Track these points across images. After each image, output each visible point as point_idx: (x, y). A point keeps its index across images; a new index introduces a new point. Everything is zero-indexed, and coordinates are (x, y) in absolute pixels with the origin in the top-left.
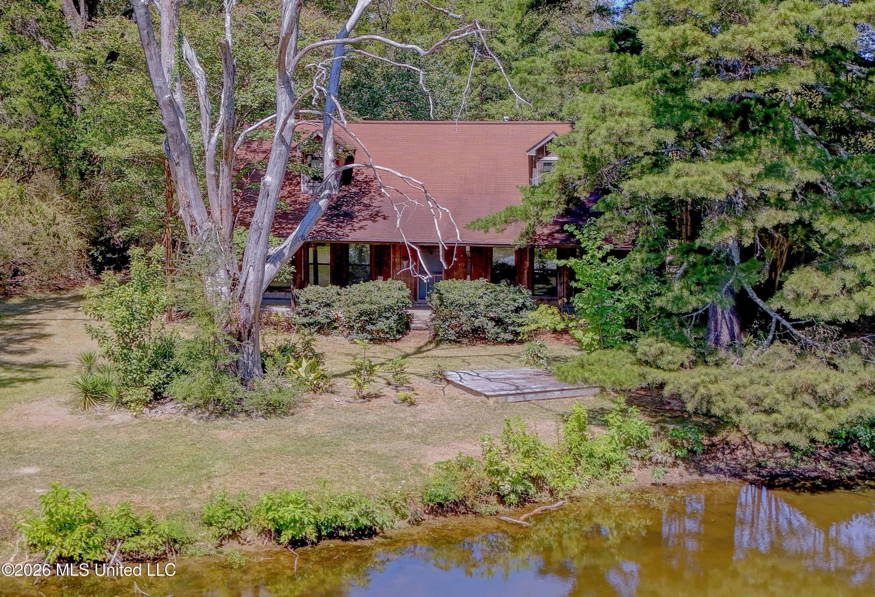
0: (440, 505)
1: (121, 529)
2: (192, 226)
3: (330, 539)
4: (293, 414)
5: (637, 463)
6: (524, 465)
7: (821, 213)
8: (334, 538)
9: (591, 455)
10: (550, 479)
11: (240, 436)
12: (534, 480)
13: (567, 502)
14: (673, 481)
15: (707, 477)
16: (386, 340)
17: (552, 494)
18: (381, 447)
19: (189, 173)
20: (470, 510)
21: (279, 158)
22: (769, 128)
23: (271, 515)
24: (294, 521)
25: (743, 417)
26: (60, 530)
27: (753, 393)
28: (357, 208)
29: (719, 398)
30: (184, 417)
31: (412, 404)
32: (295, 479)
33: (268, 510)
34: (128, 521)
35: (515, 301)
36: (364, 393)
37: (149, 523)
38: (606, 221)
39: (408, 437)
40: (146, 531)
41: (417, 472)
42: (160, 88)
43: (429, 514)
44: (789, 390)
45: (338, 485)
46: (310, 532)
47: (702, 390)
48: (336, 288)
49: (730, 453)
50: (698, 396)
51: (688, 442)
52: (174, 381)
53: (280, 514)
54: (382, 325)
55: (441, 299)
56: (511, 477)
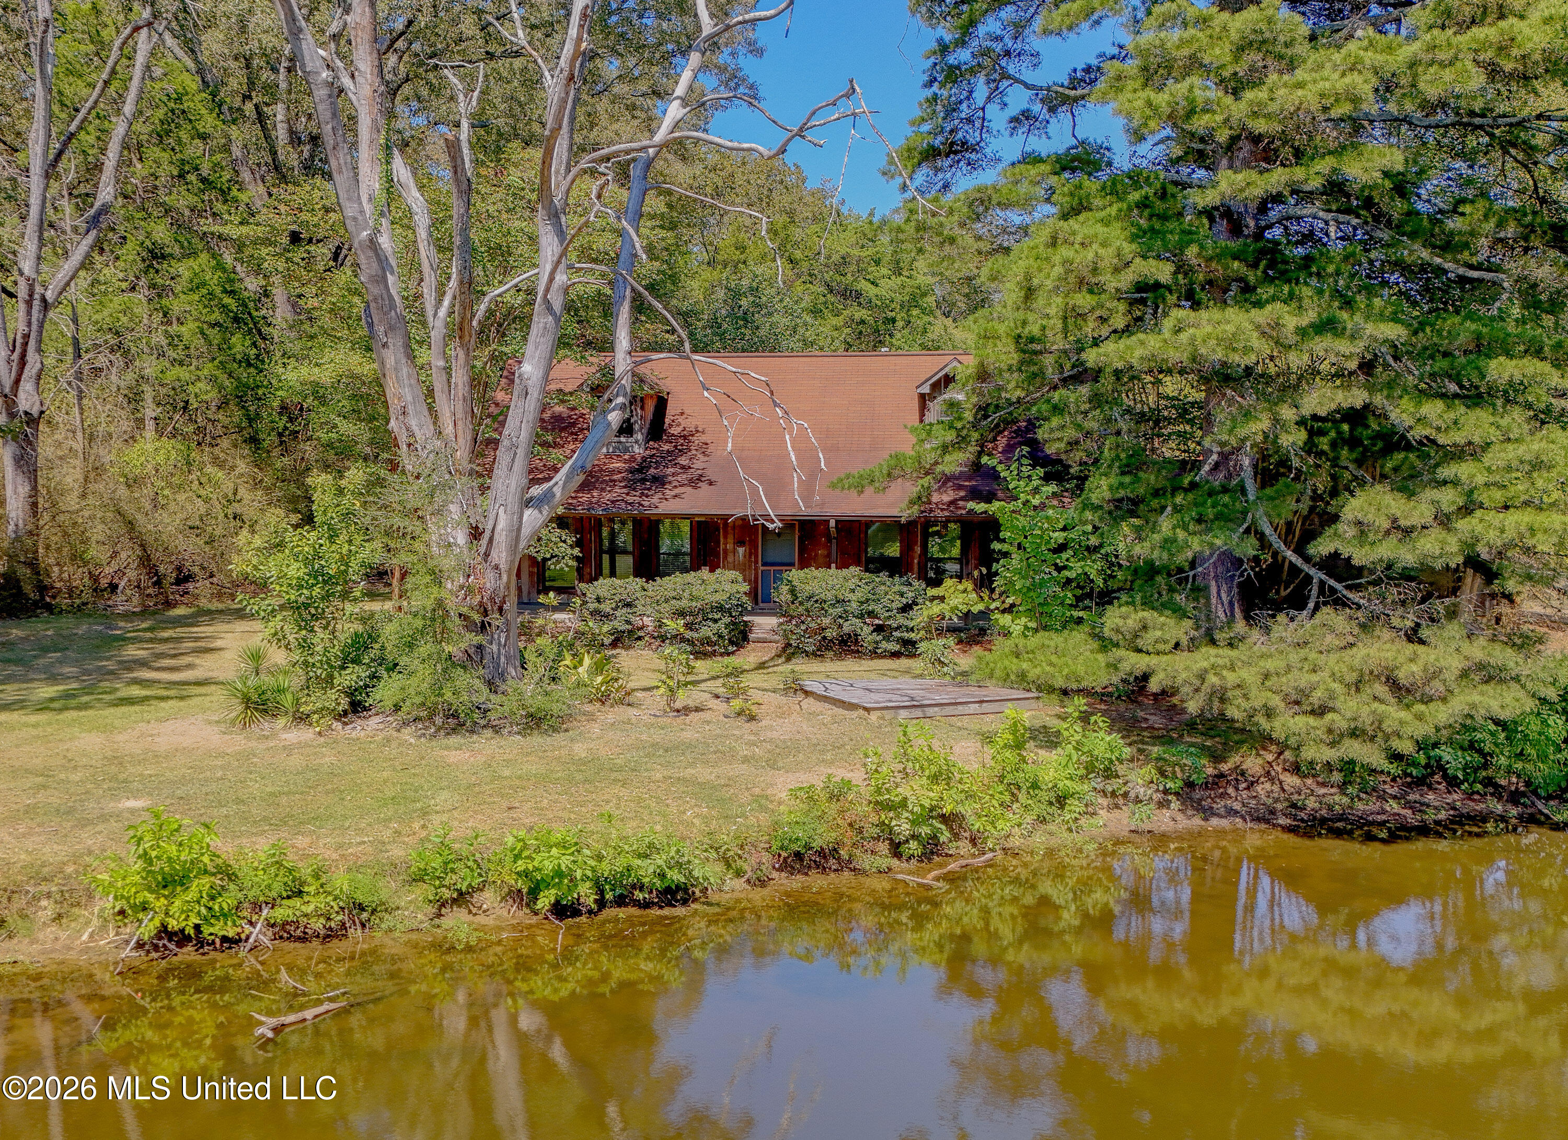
0: (798, 856)
1: (269, 887)
2: (409, 445)
3: (620, 906)
4: (566, 730)
5: (1104, 802)
6: (931, 794)
7: (1401, 397)
8: (626, 905)
9: (1035, 786)
10: (971, 819)
11: (481, 759)
12: (944, 818)
13: (1000, 855)
14: (1163, 828)
15: (1214, 821)
16: (714, 653)
17: (974, 845)
18: (704, 773)
19: (404, 361)
20: (846, 865)
21: (543, 335)
22: (1311, 275)
23: (521, 865)
24: (559, 874)
25: (1277, 723)
26: (165, 887)
27: (1292, 684)
28: (670, 470)
29: (1238, 692)
30: (395, 734)
31: (752, 718)
32: (565, 815)
33: (517, 857)
34: (282, 873)
35: (902, 595)
36: (678, 705)
37: (317, 877)
38: (1052, 430)
39: (746, 760)
40: (312, 889)
41: (760, 806)
42: (355, 219)
43: (780, 870)
44: (1352, 677)
45: (634, 824)
46: (586, 894)
47: (1212, 679)
48: (640, 581)
49: (1248, 788)
50: (1206, 688)
51: (1182, 771)
52: (382, 683)
53: (536, 863)
54: (707, 631)
55: (793, 591)
56: (912, 812)
